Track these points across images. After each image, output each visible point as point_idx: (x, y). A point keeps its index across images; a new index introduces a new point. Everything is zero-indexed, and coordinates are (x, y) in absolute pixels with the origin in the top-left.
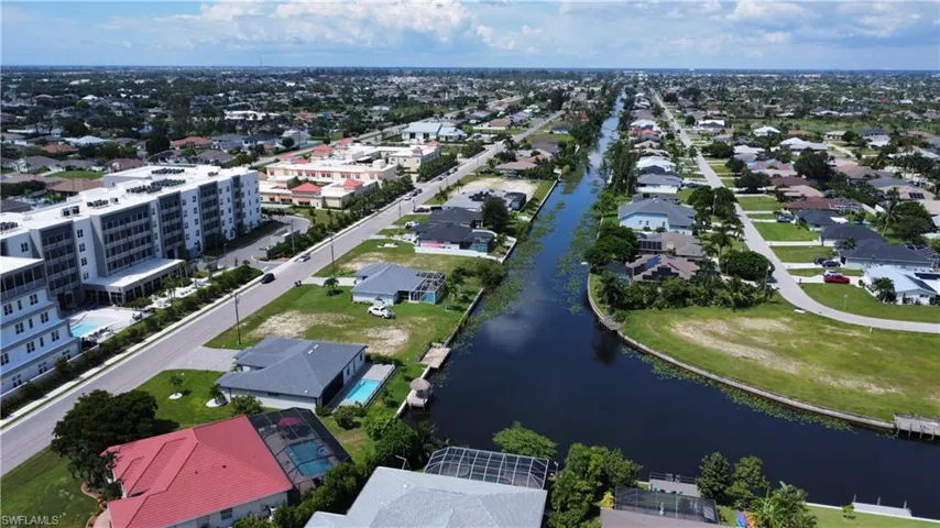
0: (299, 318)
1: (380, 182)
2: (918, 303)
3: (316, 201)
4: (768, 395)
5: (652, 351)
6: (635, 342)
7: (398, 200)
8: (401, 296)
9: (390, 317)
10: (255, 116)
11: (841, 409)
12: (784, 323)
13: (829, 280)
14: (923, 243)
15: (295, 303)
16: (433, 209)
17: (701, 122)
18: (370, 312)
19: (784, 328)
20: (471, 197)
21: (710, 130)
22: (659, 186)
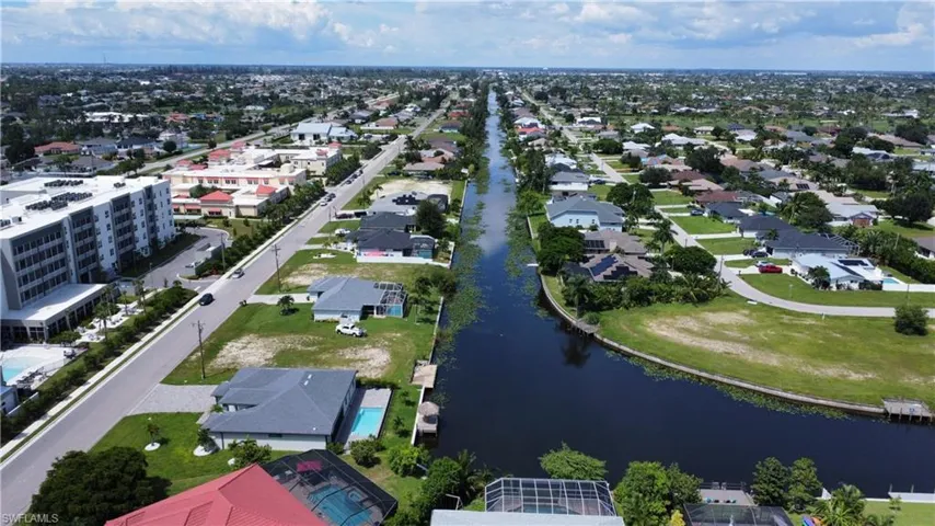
0: (260, 342)
1: (292, 188)
2: (849, 289)
3: (229, 210)
4: (762, 389)
5: (636, 353)
6: (616, 345)
7: (313, 206)
8: (366, 312)
9: (362, 335)
10: (121, 118)
11: (834, 398)
12: (746, 315)
13: (764, 270)
14: (829, 230)
15: (248, 325)
16: (358, 215)
17: (579, 120)
18: (339, 331)
19: (746, 320)
20: (394, 201)
21: (590, 127)
22: (570, 183)
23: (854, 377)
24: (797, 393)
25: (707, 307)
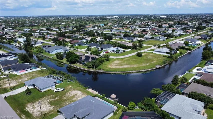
0: (36, 104)
15: (21, 102)
19: (120, 61)
22: (37, 44)
23: (147, 64)
25: (111, 61)
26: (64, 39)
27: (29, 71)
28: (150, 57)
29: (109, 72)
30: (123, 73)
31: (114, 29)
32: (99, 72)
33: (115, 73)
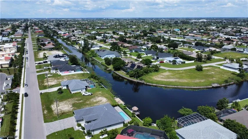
0: (62, 103)
1: (13, 57)
2: (180, 64)
5: (157, 85)
6: (151, 84)
7: (24, 61)
11: (203, 86)
13: (160, 62)
14: (163, 52)
15: (51, 100)
16: (44, 62)
17: (75, 31)
18: (84, 95)
19: (170, 74)
20: (54, 57)
21: (80, 33)
22: (95, 47)
23: (202, 81)
24: (196, 86)
25: (160, 72)
26: (123, 44)
27: (73, 72)
28: (213, 72)
29: (150, 83)
30: (166, 87)
31: (189, 36)
32: (139, 82)
33: (156, 86)
